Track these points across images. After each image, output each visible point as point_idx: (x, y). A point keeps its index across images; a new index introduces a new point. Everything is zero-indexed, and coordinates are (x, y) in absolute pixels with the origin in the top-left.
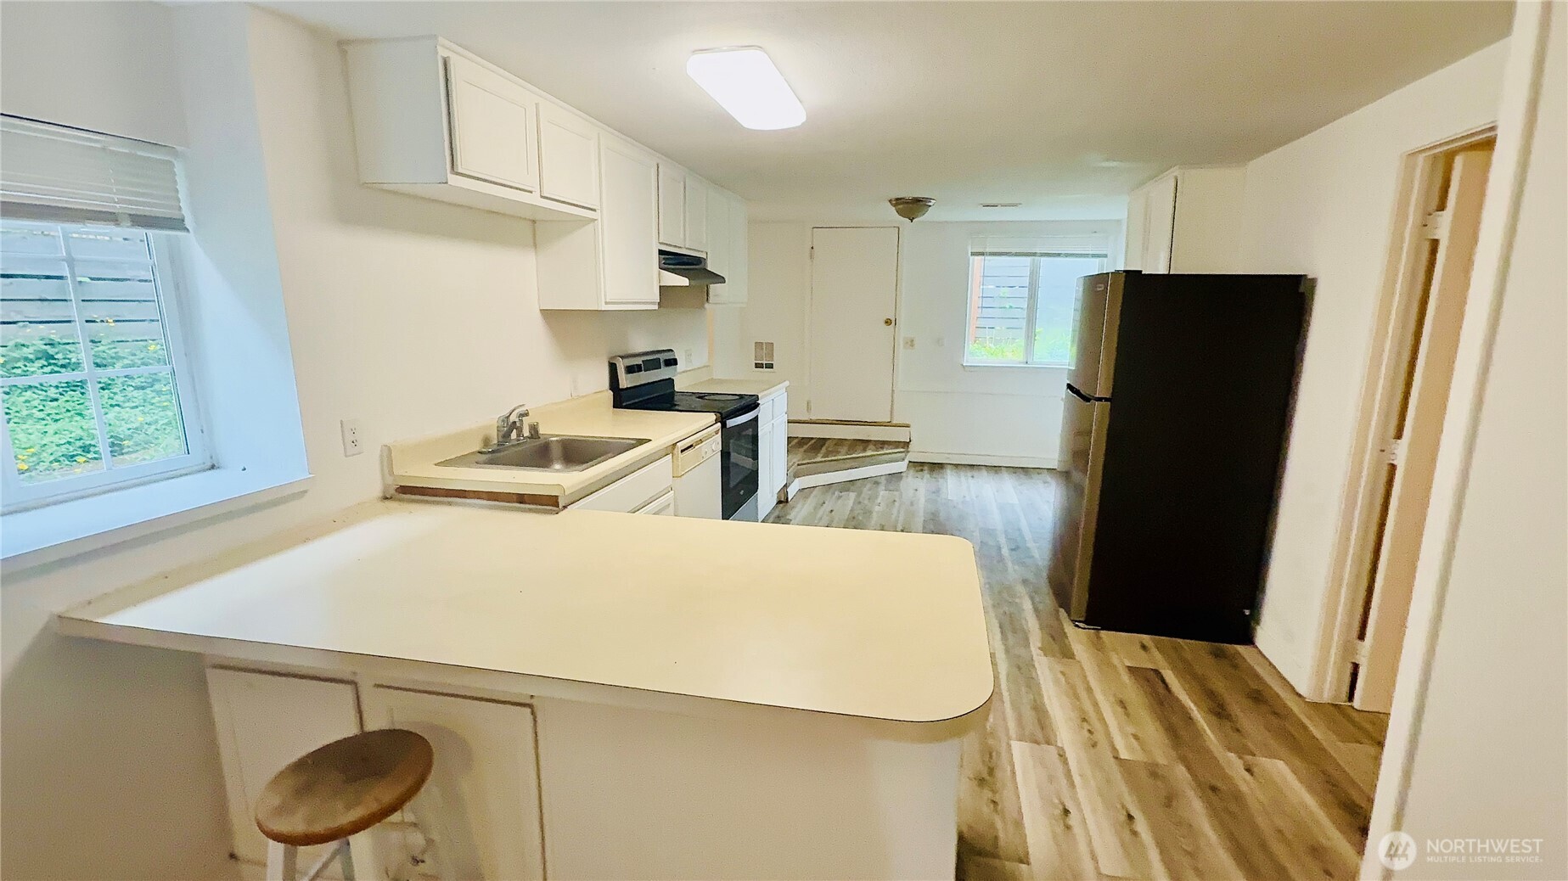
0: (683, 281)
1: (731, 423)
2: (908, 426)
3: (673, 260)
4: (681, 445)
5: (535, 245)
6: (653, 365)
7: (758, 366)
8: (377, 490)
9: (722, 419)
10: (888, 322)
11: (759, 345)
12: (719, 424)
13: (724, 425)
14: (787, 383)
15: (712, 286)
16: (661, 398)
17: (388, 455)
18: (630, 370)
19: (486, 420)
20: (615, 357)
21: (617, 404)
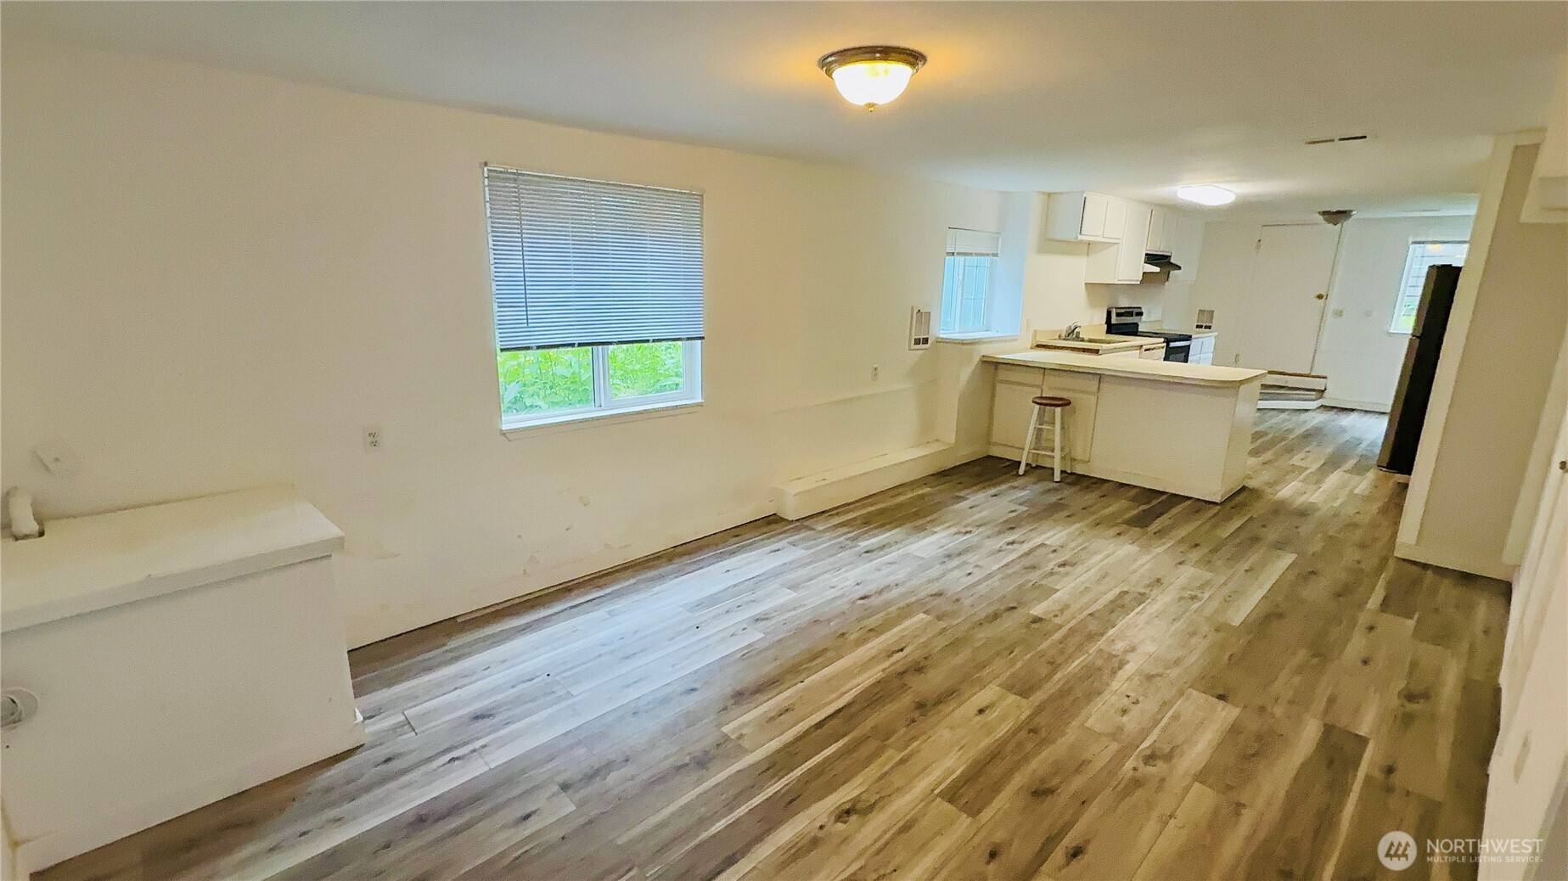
0: (1157, 269)
1: (1172, 345)
2: (1325, 378)
3: (1151, 259)
4: (1144, 347)
5: (1088, 254)
6: (1130, 314)
7: (1198, 327)
8: (1030, 346)
9: (1168, 341)
10: (1320, 297)
11: (1202, 312)
12: (1165, 344)
13: (1168, 345)
14: (1216, 334)
15: (1172, 272)
16: (1132, 330)
17: (1035, 336)
18: (1118, 315)
19: (1063, 327)
20: (1112, 308)
21: (1109, 331)
